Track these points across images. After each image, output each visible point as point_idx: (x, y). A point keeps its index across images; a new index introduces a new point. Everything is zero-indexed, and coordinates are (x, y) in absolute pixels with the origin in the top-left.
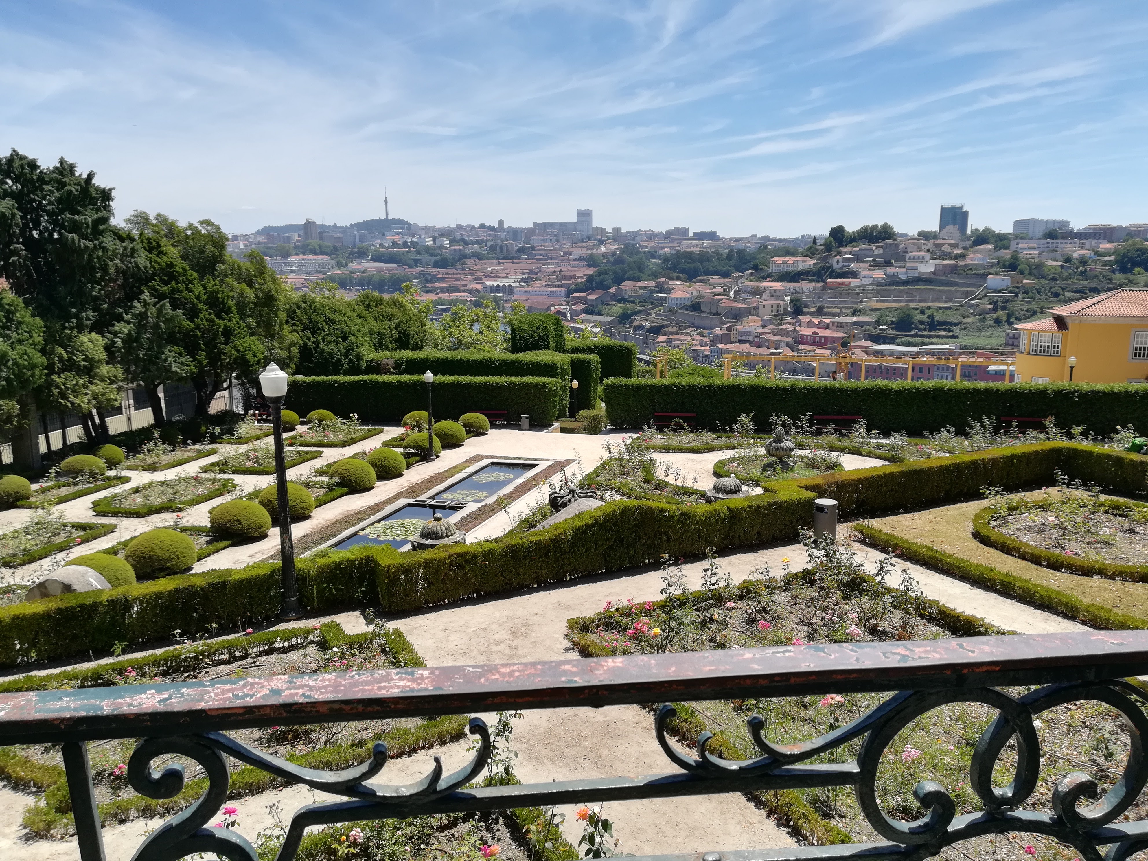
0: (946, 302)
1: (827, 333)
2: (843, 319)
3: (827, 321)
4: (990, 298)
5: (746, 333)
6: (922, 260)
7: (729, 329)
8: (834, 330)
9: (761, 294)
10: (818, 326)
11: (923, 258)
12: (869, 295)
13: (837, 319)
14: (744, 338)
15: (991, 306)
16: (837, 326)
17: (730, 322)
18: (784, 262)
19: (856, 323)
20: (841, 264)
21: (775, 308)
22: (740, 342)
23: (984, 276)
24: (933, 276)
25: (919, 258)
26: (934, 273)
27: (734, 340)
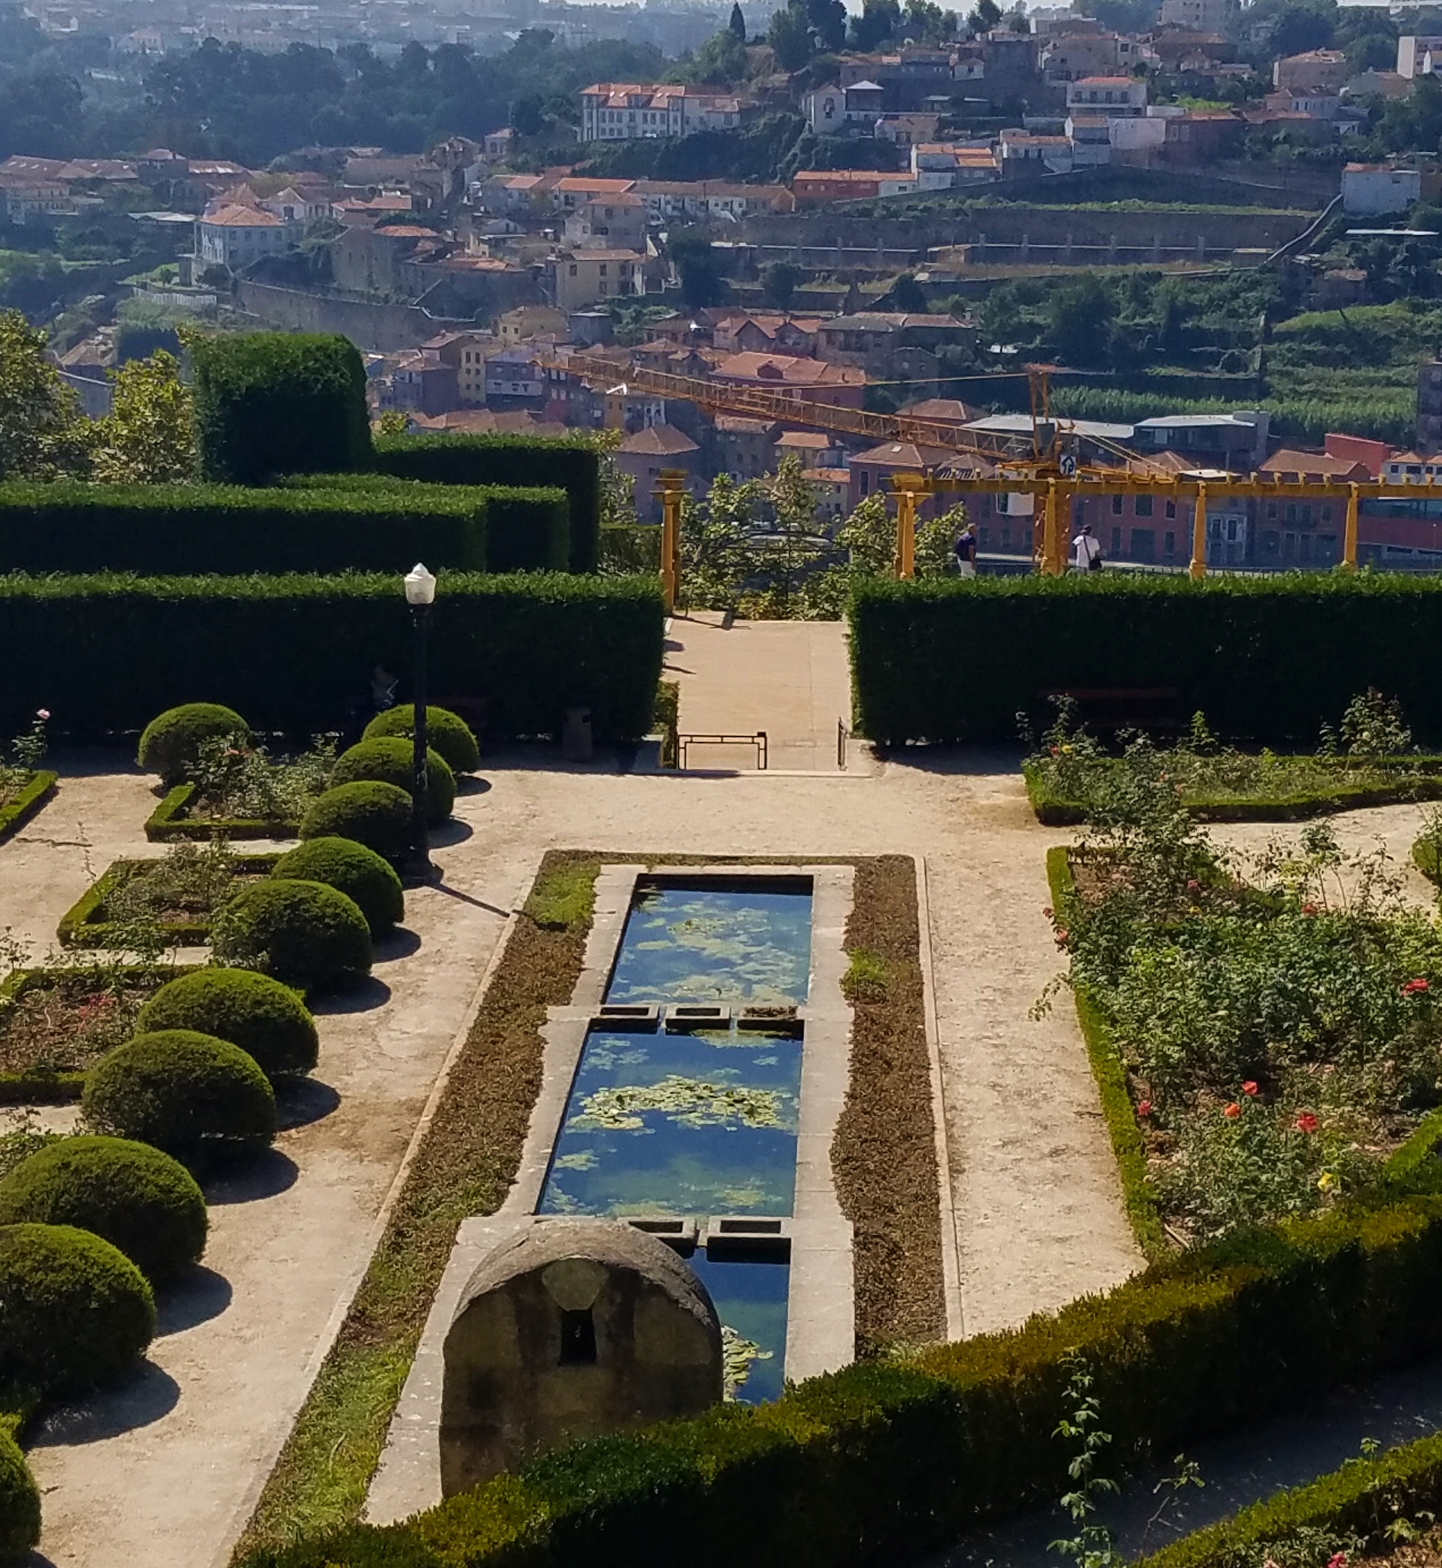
0: (1209, 257)
1: (811, 371)
2: (863, 319)
3: (809, 326)
4: (1356, 244)
5: (515, 371)
6: (1121, 107)
7: (449, 353)
8: (834, 362)
9: (557, 223)
10: (778, 344)
11: (1124, 98)
12: (947, 233)
13: (841, 320)
14: (507, 389)
15: (1361, 275)
16: (846, 347)
17: (450, 327)
18: (635, 103)
19: (907, 335)
20: (841, 114)
21: (613, 272)
22: (496, 403)
23: (1332, 166)
24: (1158, 166)
25: (1109, 97)
26: (1163, 153)
27: (474, 395)
